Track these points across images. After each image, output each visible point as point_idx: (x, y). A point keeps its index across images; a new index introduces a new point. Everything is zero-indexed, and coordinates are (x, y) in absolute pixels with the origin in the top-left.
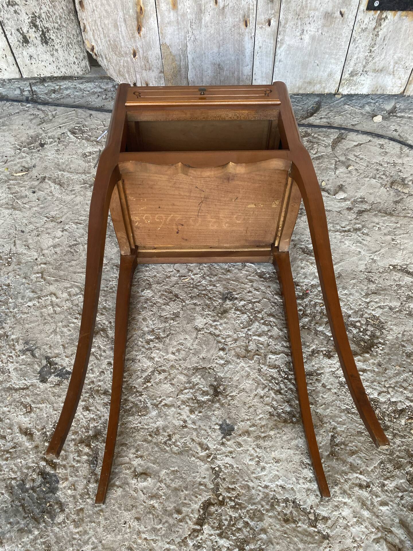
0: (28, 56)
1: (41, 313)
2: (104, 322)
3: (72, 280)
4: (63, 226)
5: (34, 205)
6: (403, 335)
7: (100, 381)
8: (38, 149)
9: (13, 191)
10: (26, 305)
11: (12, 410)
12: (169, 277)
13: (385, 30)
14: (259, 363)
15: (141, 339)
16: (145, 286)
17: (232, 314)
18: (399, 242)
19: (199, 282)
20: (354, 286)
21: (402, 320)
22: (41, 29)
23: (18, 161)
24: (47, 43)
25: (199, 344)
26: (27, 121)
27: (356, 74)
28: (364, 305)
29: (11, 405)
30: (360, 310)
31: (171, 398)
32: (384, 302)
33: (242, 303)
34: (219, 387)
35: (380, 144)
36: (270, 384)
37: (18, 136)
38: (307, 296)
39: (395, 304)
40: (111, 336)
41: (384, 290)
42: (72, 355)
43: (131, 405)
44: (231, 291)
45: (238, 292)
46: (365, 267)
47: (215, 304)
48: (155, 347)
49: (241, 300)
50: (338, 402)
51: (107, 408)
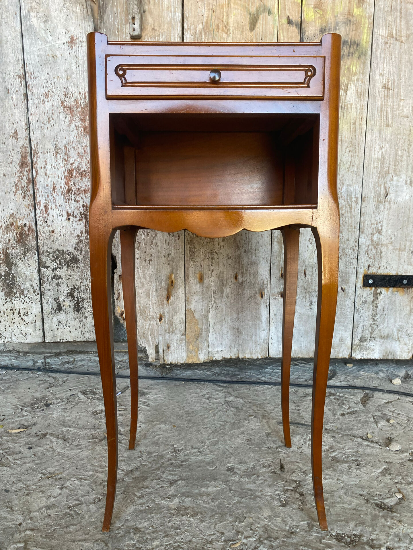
0: (57, 322)
4: (62, 483)
5: (27, 461)
8: (42, 408)
9: (5, 447)
12: (211, 542)
13: (382, 302)
22: (76, 299)
23: (17, 419)
24: (78, 311)
26: (35, 385)
27: (366, 340)
37: (22, 398)
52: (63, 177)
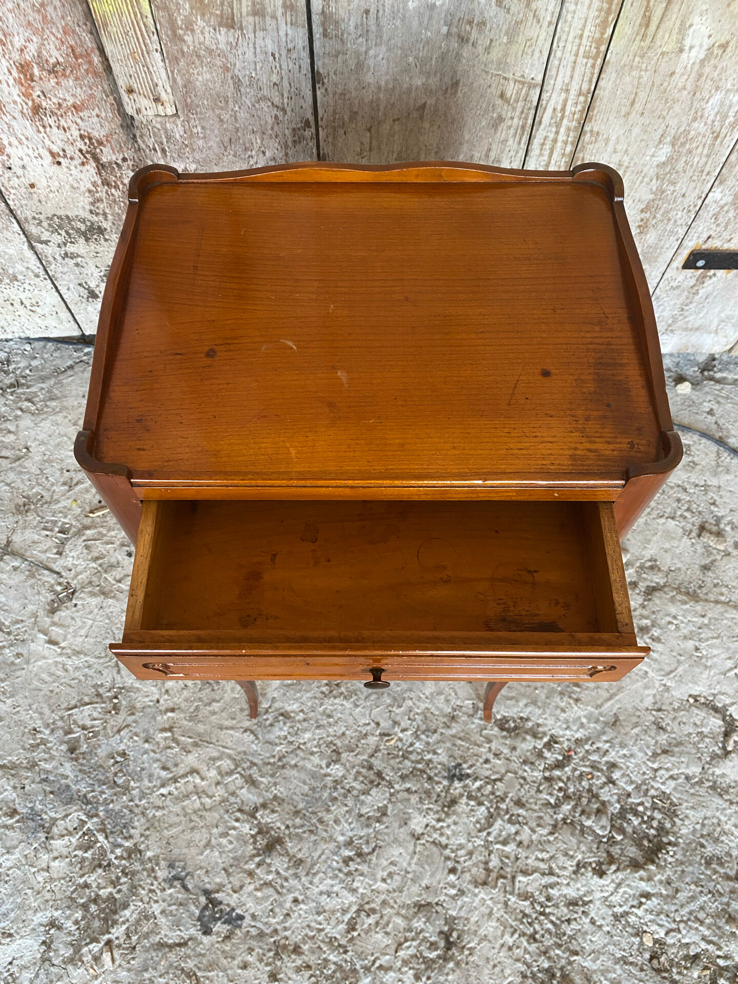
2: (278, 824)
3: (220, 743)
6: (703, 825)
7: (285, 929)
9: (96, 554)
10: (158, 793)
12: (366, 735)
13: (710, 288)
14: (505, 891)
15: (336, 858)
16: (331, 757)
17: (463, 806)
18: (704, 653)
19: (412, 745)
20: (636, 740)
21: (701, 799)
25: (420, 863)
28: (650, 774)
29: (167, 973)
30: (644, 783)
31: (388, 957)
32: (679, 769)
33: (478, 784)
34: (451, 935)
35: (685, 445)
36: (521, 927)
38: (569, 760)
39: (695, 770)
40: (291, 852)
41: (679, 744)
42: (241, 887)
43: (333, 967)
44: (459, 761)
45: (470, 763)
46: (653, 701)
47: (438, 789)
48: (356, 870)
49: (476, 779)
50: (611, 947)
51: (302, 976)
52: (11, 82)
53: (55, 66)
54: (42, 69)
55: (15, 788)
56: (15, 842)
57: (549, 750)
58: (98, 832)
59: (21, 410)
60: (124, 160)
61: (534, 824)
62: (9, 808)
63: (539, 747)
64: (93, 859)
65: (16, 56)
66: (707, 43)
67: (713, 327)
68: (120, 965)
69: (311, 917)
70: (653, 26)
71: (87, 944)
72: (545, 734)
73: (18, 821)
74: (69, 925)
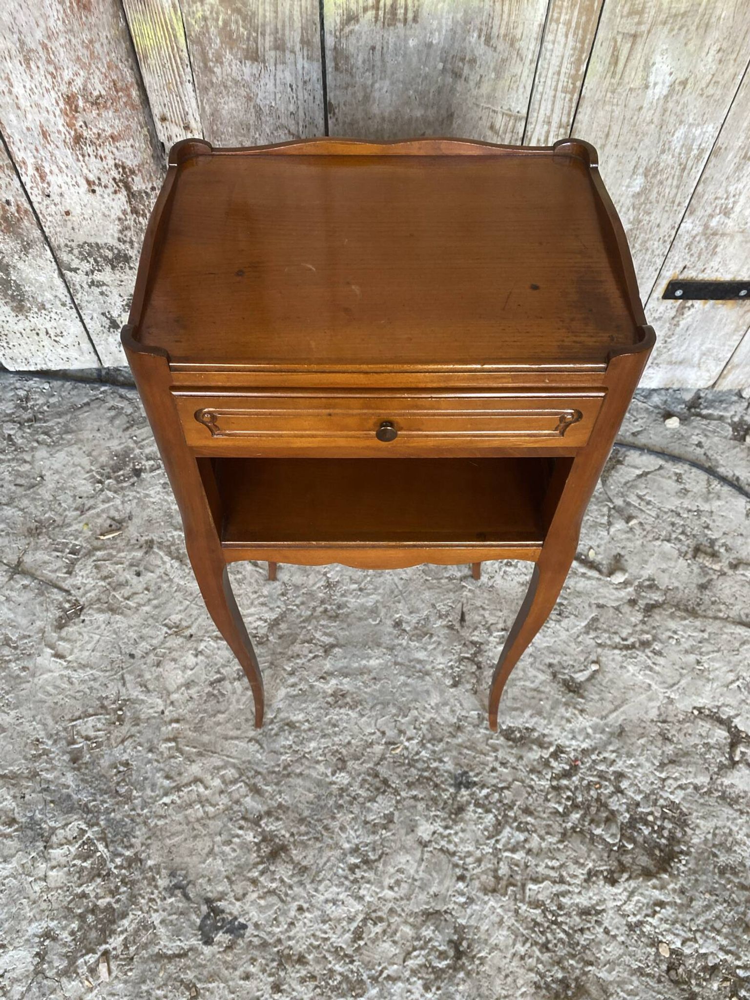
1: (186, 817)
2: (283, 832)
3: (224, 753)
4: (195, 645)
5: (142, 602)
6: (715, 835)
7: (290, 938)
9: (105, 573)
10: (160, 802)
11: (170, 994)
12: (371, 744)
13: (689, 319)
14: (516, 899)
15: (341, 865)
16: (336, 765)
17: (471, 813)
18: (706, 666)
19: (418, 753)
20: (643, 750)
21: (711, 809)
23: (102, 506)
25: (427, 870)
26: (105, 422)
28: (658, 783)
29: (165, 985)
30: (652, 792)
31: (395, 967)
32: (687, 779)
33: (485, 792)
34: (461, 944)
35: (676, 474)
36: (533, 935)
37: (94, 453)
38: (576, 770)
39: (703, 780)
40: (296, 859)
41: (687, 754)
42: (244, 895)
43: (339, 978)
44: (466, 769)
45: (477, 771)
46: (657, 713)
47: (445, 796)
48: (363, 877)
49: (483, 786)
50: (627, 958)
51: (307, 986)
52: (58, 112)
53: (98, 98)
54: (87, 101)
55: (14, 797)
56: (13, 851)
57: (556, 759)
58: (98, 840)
59: (38, 442)
60: (153, 189)
61: (543, 832)
62: (8, 817)
63: (546, 756)
64: (92, 868)
65: (64, 88)
66: (669, 80)
67: (696, 360)
68: (116, 977)
69: (316, 926)
70: (621, 65)
71: (83, 956)
72: (551, 744)
73: (16, 830)
74: (65, 936)
